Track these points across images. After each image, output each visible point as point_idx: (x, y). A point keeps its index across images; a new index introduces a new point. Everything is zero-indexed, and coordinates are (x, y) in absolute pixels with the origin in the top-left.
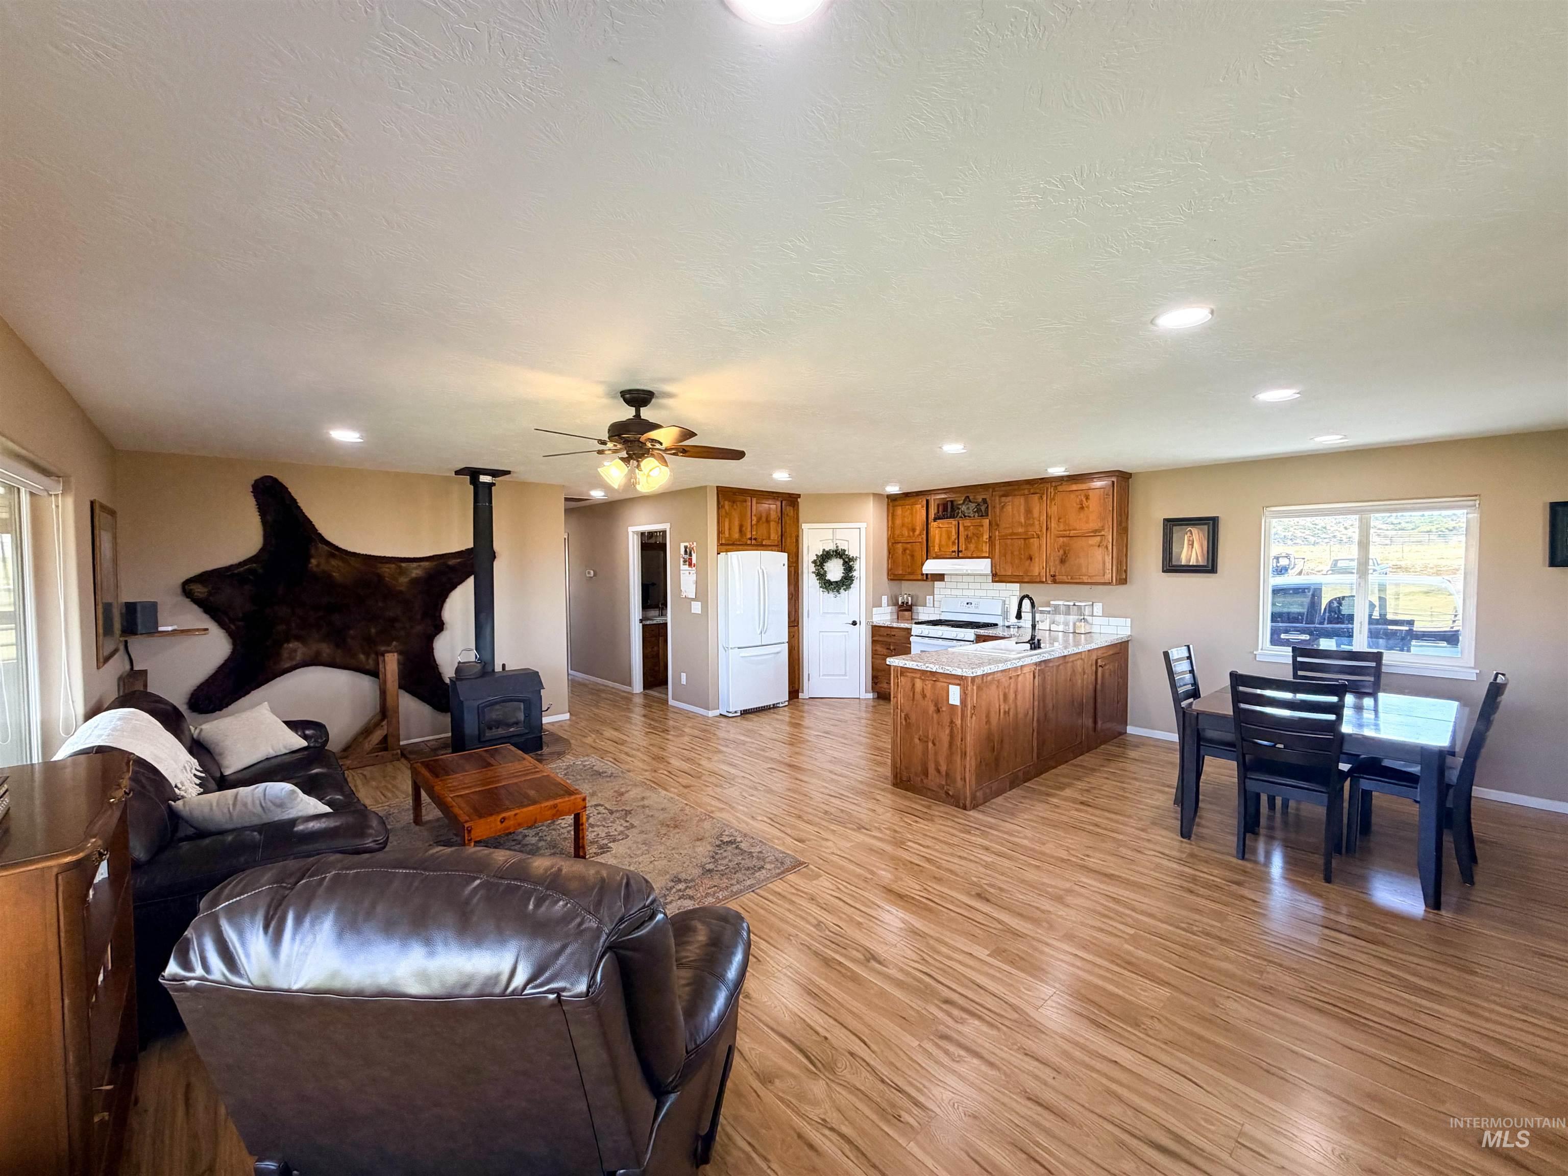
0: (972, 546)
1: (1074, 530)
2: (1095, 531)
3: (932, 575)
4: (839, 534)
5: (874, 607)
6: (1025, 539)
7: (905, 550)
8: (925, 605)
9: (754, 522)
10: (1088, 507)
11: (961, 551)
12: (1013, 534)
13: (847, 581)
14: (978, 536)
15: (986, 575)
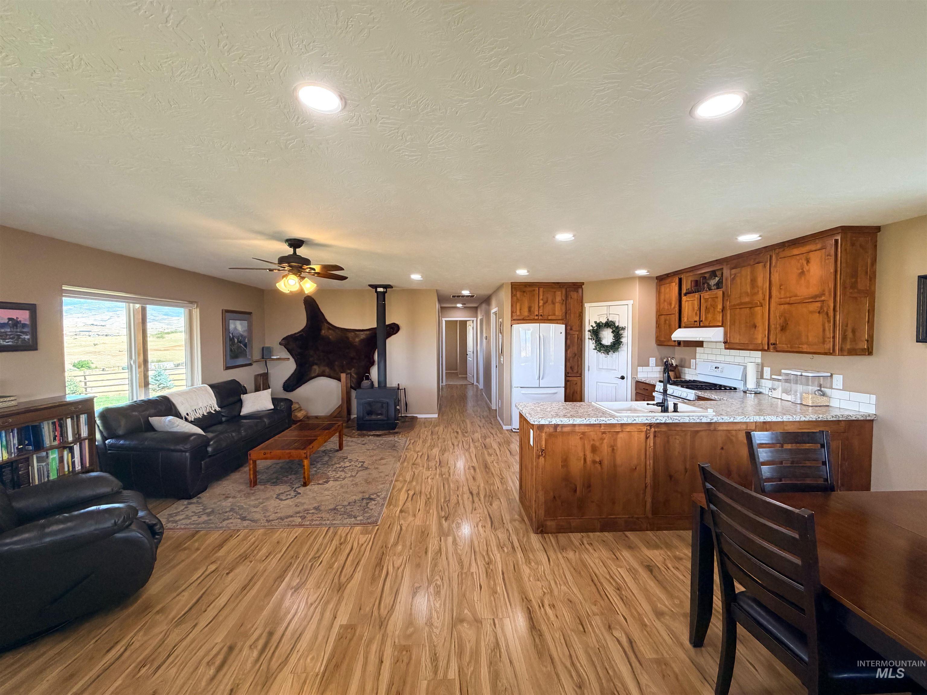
0: (710, 316)
1: (796, 296)
2: (816, 296)
3: (684, 341)
4: (613, 310)
5: (639, 366)
6: (751, 308)
7: (665, 321)
8: (690, 368)
9: (541, 304)
10: (809, 271)
11: (702, 321)
12: (742, 304)
13: (616, 345)
14: (714, 307)
15: (720, 342)
